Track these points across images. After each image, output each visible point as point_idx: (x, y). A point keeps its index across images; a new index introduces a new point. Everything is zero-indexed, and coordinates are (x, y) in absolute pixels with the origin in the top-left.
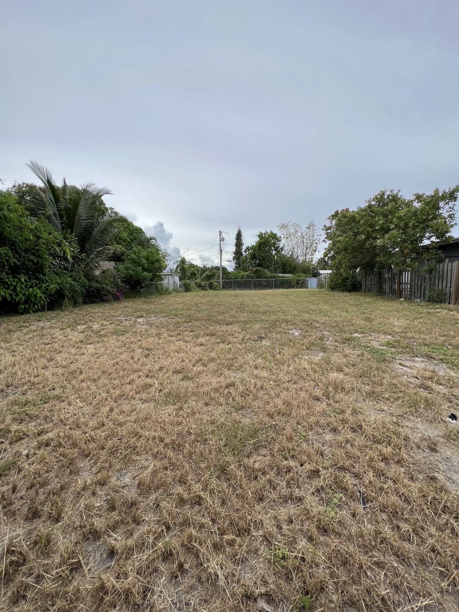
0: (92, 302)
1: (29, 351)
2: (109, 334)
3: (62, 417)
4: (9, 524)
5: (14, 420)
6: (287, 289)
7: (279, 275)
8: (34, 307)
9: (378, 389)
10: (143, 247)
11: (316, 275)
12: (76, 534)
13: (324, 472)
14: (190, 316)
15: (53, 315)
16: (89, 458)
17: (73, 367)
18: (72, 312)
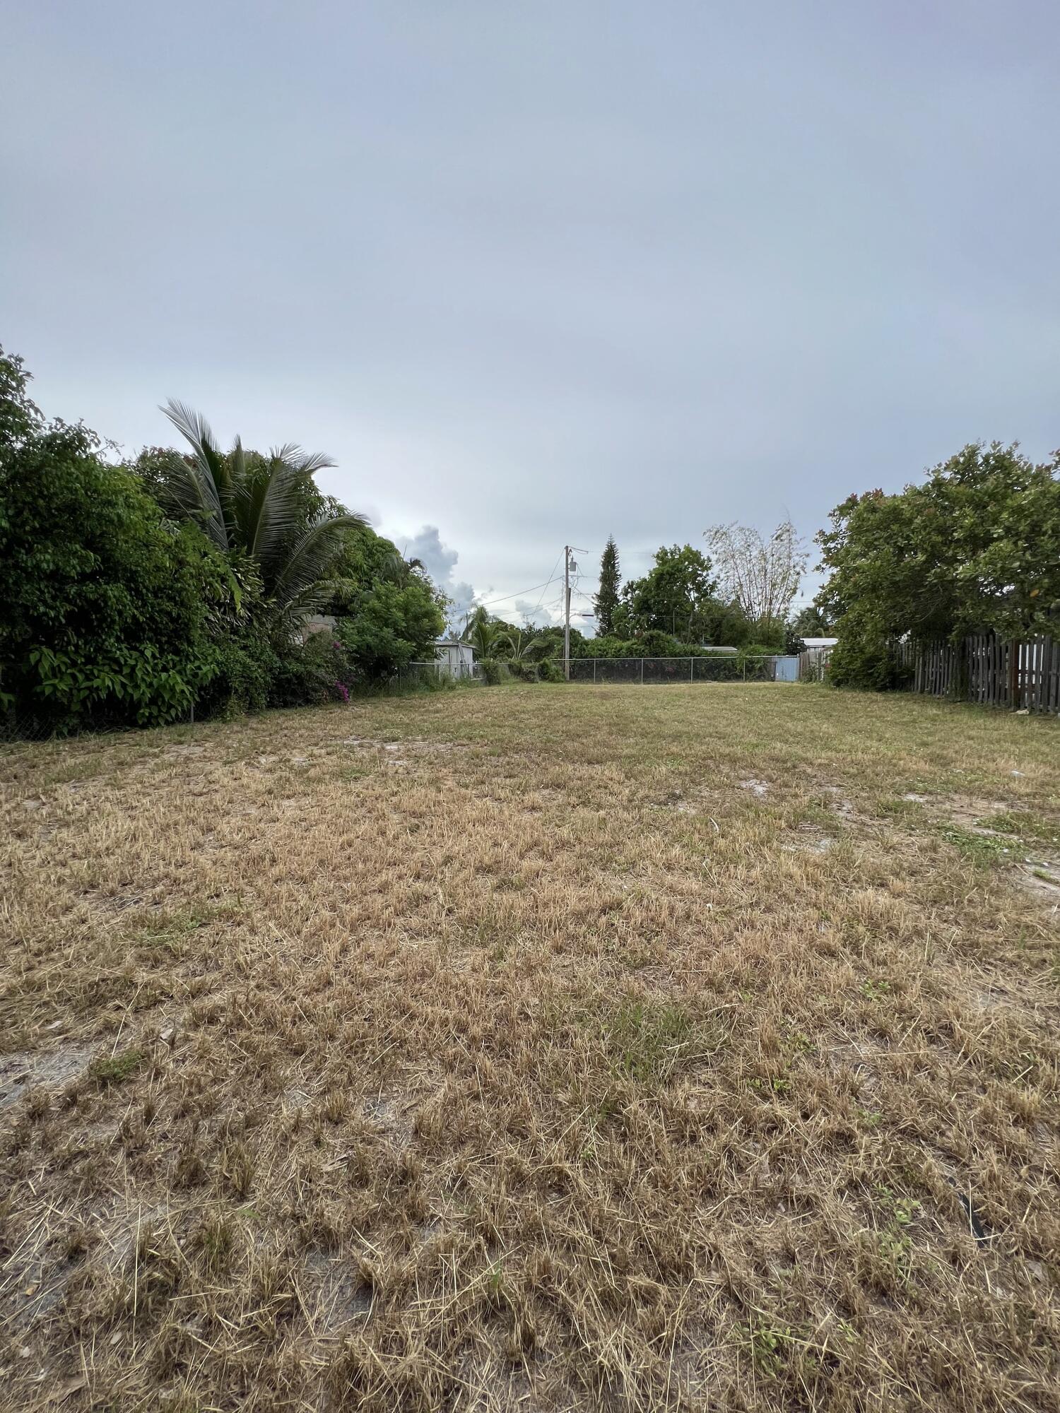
0: (286, 705)
1: (162, 809)
2: (328, 777)
3: (241, 958)
4: (140, 1194)
5: (141, 959)
6: (722, 681)
7: (706, 648)
8: (168, 712)
9: (986, 937)
10: (397, 583)
11: (795, 649)
12: (284, 1232)
13: (865, 1140)
14: (502, 741)
15: (206, 731)
16: (303, 1057)
17: (255, 848)
18: (246, 725)
